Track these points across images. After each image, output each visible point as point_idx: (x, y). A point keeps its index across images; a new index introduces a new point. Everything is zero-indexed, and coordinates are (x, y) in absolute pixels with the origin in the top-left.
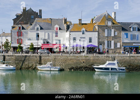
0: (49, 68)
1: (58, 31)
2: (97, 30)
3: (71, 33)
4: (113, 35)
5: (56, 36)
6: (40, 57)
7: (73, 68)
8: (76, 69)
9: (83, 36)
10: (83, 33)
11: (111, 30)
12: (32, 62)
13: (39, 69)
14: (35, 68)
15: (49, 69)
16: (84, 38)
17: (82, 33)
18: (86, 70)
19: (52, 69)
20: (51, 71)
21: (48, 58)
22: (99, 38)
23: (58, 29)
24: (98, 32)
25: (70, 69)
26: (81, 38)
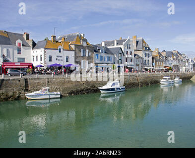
0: (47, 95)
1: (21, 47)
2: (74, 50)
3: (46, 50)
4: (87, 55)
5: (19, 53)
6: (26, 80)
7: (73, 92)
8: (77, 92)
9: (60, 54)
10: (60, 52)
11: (85, 50)
12: (13, 89)
13: (29, 98)
14: (19, 97)
15: (47, 97)
16: (60, 57)
17: (58, 51)
18: (87, 93)
19: (51, 97)
20: (50, 99)
21: (37, 81)
22: (75, 58)
23: (22, 45)
24: (75, 51)
25: (70, 94)
26: (57, 56)
